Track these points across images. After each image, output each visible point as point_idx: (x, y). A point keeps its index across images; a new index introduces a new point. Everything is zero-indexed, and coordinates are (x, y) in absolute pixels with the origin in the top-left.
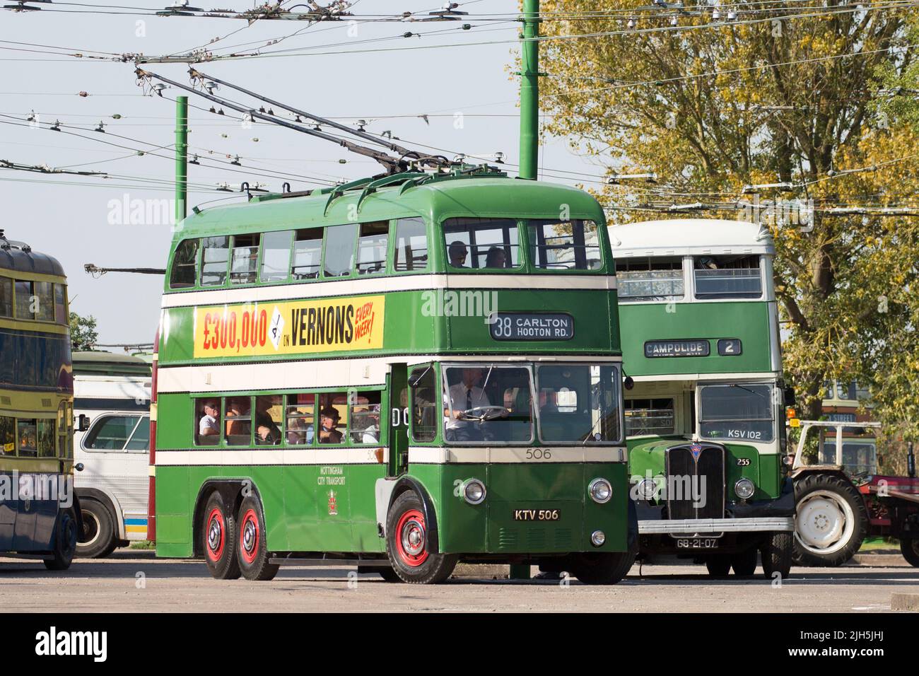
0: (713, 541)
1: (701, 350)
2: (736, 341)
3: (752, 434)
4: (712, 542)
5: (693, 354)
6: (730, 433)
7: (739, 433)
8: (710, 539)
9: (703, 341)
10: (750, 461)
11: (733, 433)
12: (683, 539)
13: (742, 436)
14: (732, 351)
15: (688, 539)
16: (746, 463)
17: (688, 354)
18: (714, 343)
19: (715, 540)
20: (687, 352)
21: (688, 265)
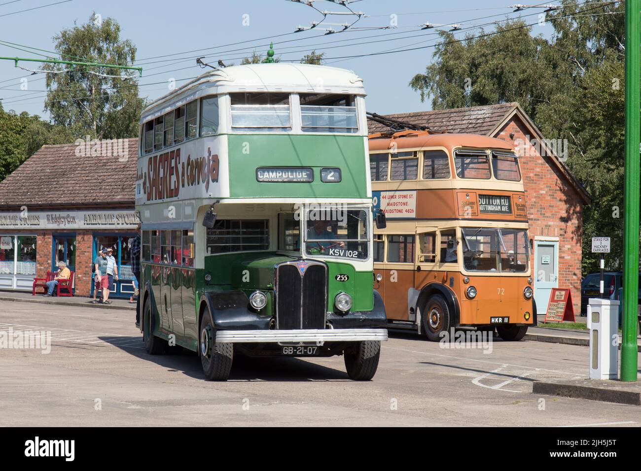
0: (315, 349)
1: (306, 176)
2: (337, 170)
3: (350, 253)
4: (313, 350)
5: (299, 180)
6: (331, 252)
7: (339, 252)
8: (312, 347)
9: (309, 169)
10: (348, 277)
11: (334, 252)
12: (288, 347)
13: (342, 254)
14: (333, 178)
15: (293, 347)
16: (345, 279)
17: (295, 180)
18: (317, 171)
19: (316, 348)
20: (294, 178)
21: (295, 100)
